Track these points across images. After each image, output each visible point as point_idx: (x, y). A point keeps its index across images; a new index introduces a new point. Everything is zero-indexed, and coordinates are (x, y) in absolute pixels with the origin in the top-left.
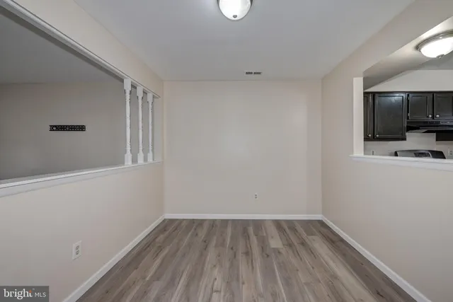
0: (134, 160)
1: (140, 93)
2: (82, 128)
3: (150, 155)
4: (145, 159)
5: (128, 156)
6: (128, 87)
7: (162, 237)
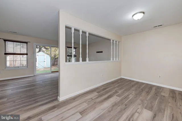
0: (113, 60)
1: (115, 42)
2: (102, 52)
3: (117, 58)
4: (116, 60)
5: (112, 59)
6: (112, 41)
7: (119, 81)
